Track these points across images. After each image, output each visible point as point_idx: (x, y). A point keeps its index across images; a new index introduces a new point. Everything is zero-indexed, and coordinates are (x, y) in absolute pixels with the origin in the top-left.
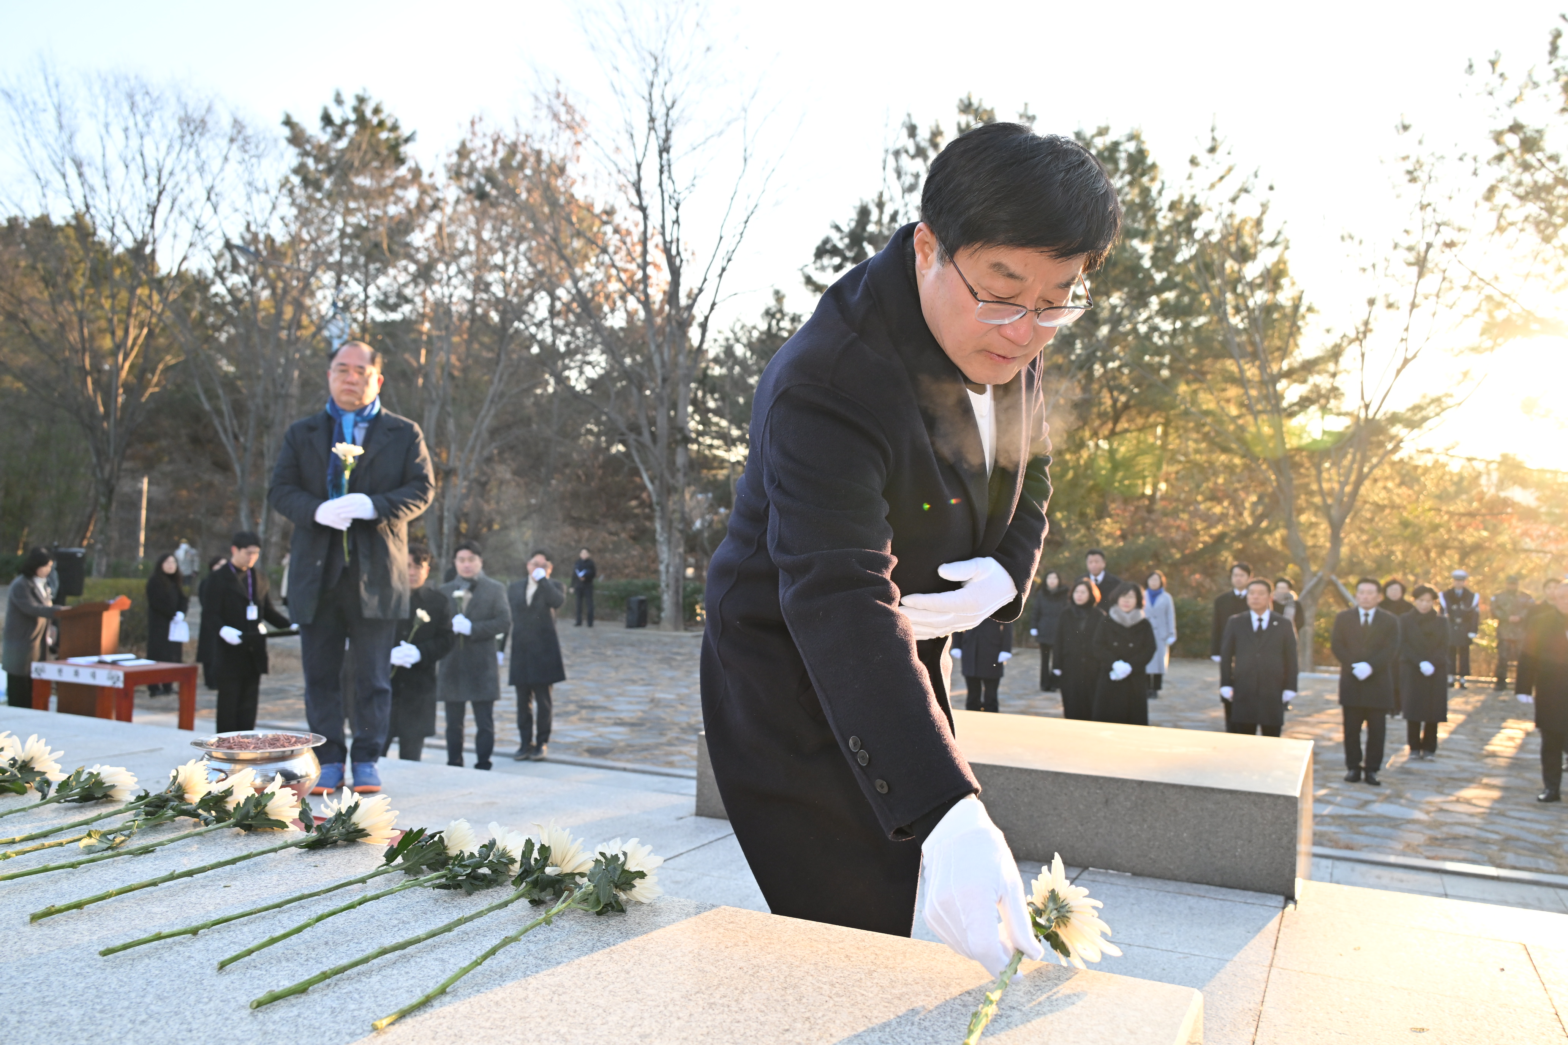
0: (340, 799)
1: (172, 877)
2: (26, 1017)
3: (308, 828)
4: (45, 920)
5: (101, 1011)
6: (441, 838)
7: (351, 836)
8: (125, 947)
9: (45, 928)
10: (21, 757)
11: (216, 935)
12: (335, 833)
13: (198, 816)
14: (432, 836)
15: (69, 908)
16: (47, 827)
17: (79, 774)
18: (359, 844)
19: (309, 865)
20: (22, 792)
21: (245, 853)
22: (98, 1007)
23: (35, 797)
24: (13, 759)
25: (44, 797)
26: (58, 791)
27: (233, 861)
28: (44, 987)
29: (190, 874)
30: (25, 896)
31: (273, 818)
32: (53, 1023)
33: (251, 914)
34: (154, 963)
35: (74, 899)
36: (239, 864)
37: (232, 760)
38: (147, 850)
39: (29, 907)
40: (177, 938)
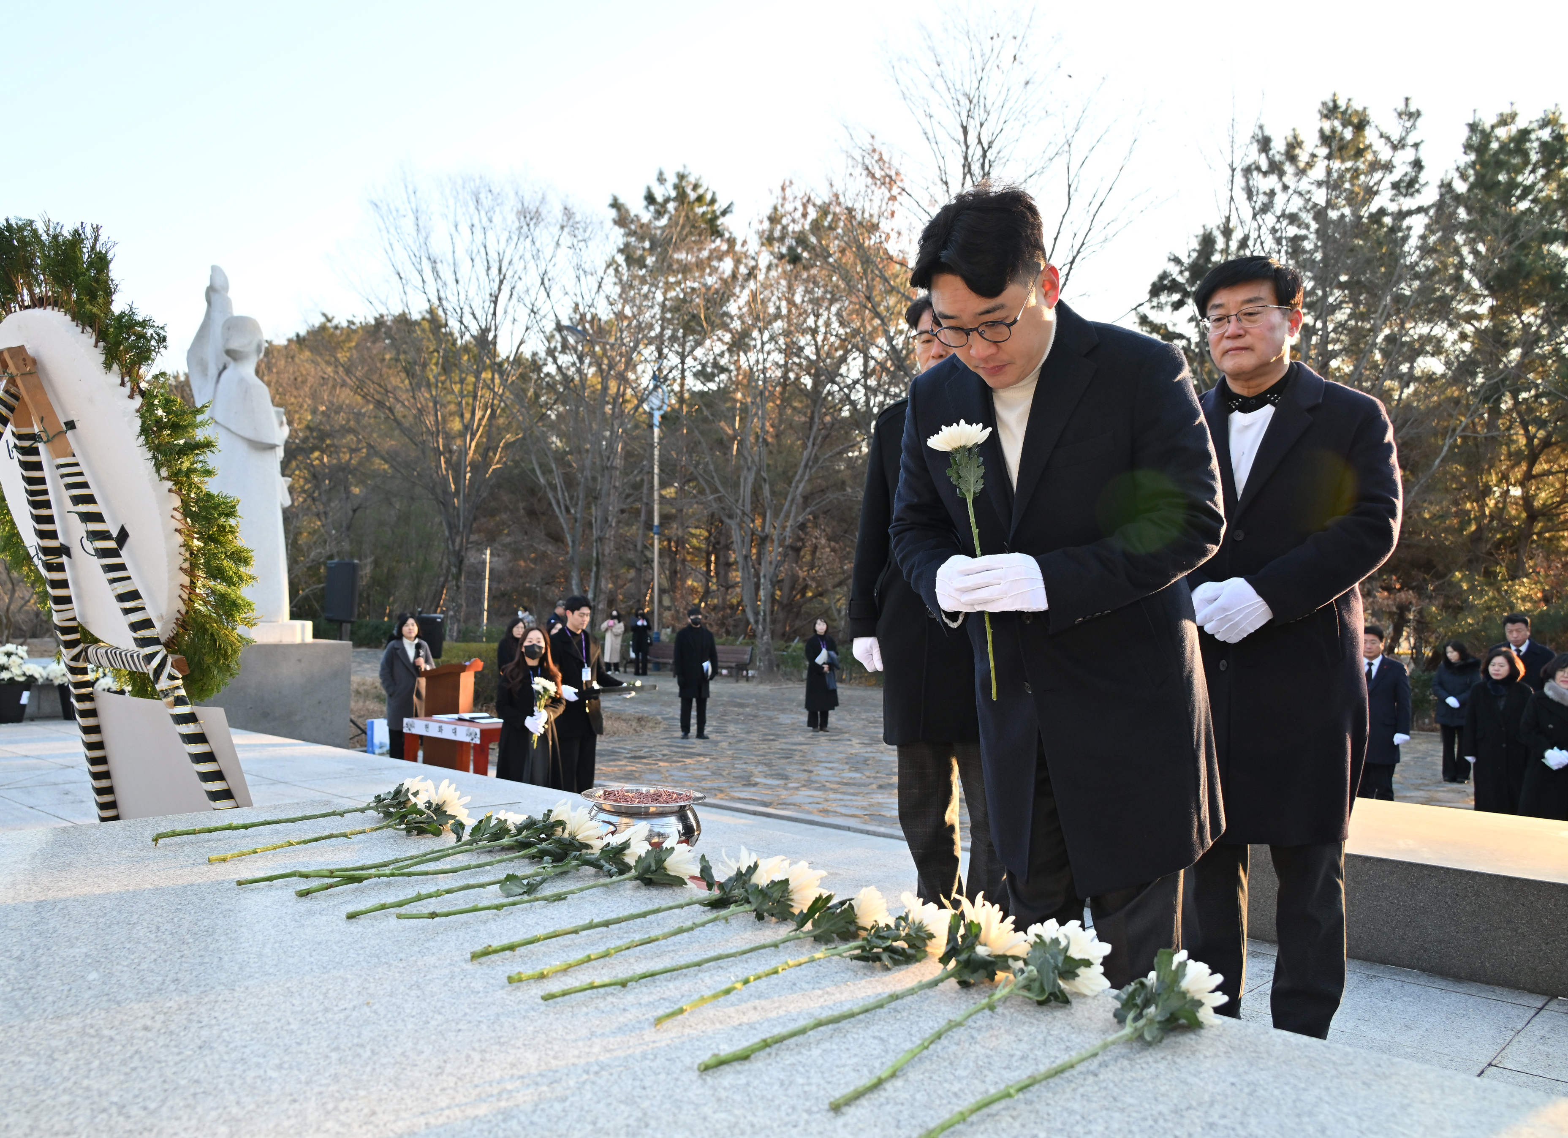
0: (737, 856)
1: (591, 926)
2: (488, 1056)
3: (710, 886)
5: (555, 1058)
6: (851, 906)
9: (484, 967)
10: (435, 801)
11: (644, 989)
12: (737, 892)
13: (601, 867)
14: (841, 903)
15: (503, 949)
17: (489, 819)
20: (437, 833)
21: (651, 907)
22: (551, 1053)
23: (449, 837)
24: (429, 802)
25: (459, 839)
26: (471, 835)
27: (644, 915)
29: (606, 924)
30: (461, 934)
31: (672, 873)
32: (513, 1065)
33: (674, 970)
34: (592, 1011)
35: (505, 941)
36: (650, 918)
37: (620, 813)
38: (560, 898)
39: (467, 945)
40: (608, 989)
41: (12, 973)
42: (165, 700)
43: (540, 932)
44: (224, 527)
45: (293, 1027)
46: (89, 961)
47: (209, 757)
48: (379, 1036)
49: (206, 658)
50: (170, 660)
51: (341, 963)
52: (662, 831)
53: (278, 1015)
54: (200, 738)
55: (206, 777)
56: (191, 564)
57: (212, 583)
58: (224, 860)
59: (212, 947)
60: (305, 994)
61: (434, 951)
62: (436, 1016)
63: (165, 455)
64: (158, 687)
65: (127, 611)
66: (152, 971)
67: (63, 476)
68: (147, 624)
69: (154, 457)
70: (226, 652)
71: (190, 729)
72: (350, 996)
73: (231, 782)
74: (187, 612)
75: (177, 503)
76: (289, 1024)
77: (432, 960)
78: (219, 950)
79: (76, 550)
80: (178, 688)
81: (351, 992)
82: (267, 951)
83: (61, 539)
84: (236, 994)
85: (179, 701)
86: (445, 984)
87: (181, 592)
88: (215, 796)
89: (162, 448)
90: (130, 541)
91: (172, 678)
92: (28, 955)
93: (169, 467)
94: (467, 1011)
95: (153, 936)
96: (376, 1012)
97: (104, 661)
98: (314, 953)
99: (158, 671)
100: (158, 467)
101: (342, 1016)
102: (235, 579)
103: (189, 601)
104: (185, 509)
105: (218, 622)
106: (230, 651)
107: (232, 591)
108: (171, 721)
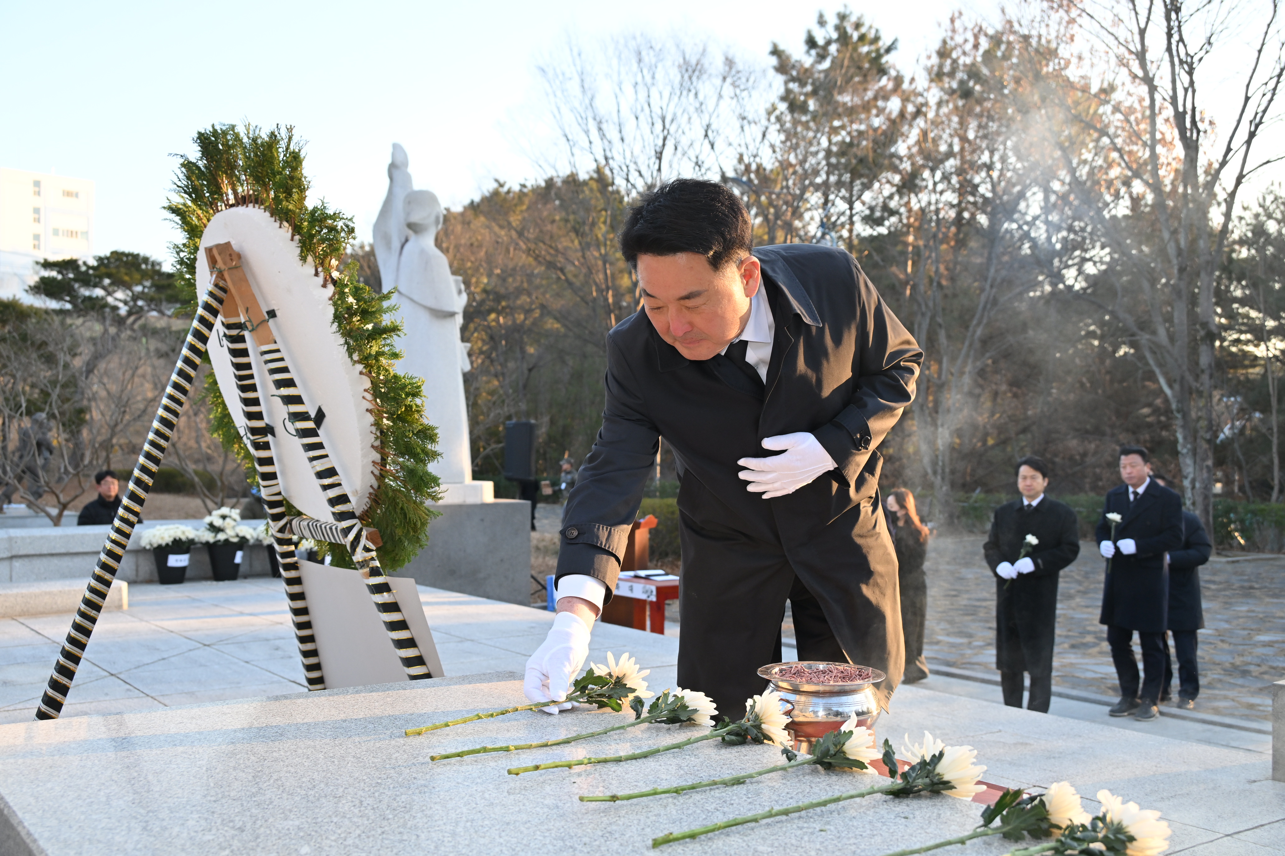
0: (921, 744)
1: (770, 815)
3: (893, 774)
4: (665, 846)
6: (1042, 803)
7: (936, 787)
9: (666, 854)
10: (615, 673)
12: (920, 782)
14: (1033, 799)
16: (645, 749)
17: (666, 695)
18: (945, 797)
19: (897, 816)
20: (617, 708)
23: (628, 713)
25: (638, 716)
26: (649, 712)
29: (786, 813)
31: (852, 757)
35: (685, 828)
39: (648, 830)
41: (236, 843)
42: (361, 571)
43: (719, 819)
44: (411, 407)
46: (302, 834)
47: (402, 625)
49: (397, 532)
50: (364, 533)
51: (528, 845)
52: (840, 710)
54: (394, 608)
55: (400, 644)
56: (382, 442)
57: (400, 460)
58: (419, 734)
59: (410, 823)
61: (617, 835)
63: (355, 341)
64: (355, 559)
65: (325, 488)
66: (357, 847)
67: (267, 362)
68: (343, 499)
69: (346, 343)
70: (415, 524)
71: (385, 598)
73: (423, 650)
74: (379, 487)
75: (368, 385)
77: (615, 846)
78: (416, 827)
79: (279, 430)
80: (372, 559)
82: (460, 829)
83: (267, 420)
85: (375, 572)
87: (373, 468)
88: (408, 662)
89: (353, 334)
90: (326, 421)
91: (367, 550)
92: (249, 825)
93: (360, 351)
95: (356, 811)
97: (307, 533)
99: (355, 544)
100: (350, 353)
102: (421, 455)
103: (381, 477)
104: (375, 390)
105: (407, 496)
106: (419, 524)
107: (420, 466)
108: (367, 590)
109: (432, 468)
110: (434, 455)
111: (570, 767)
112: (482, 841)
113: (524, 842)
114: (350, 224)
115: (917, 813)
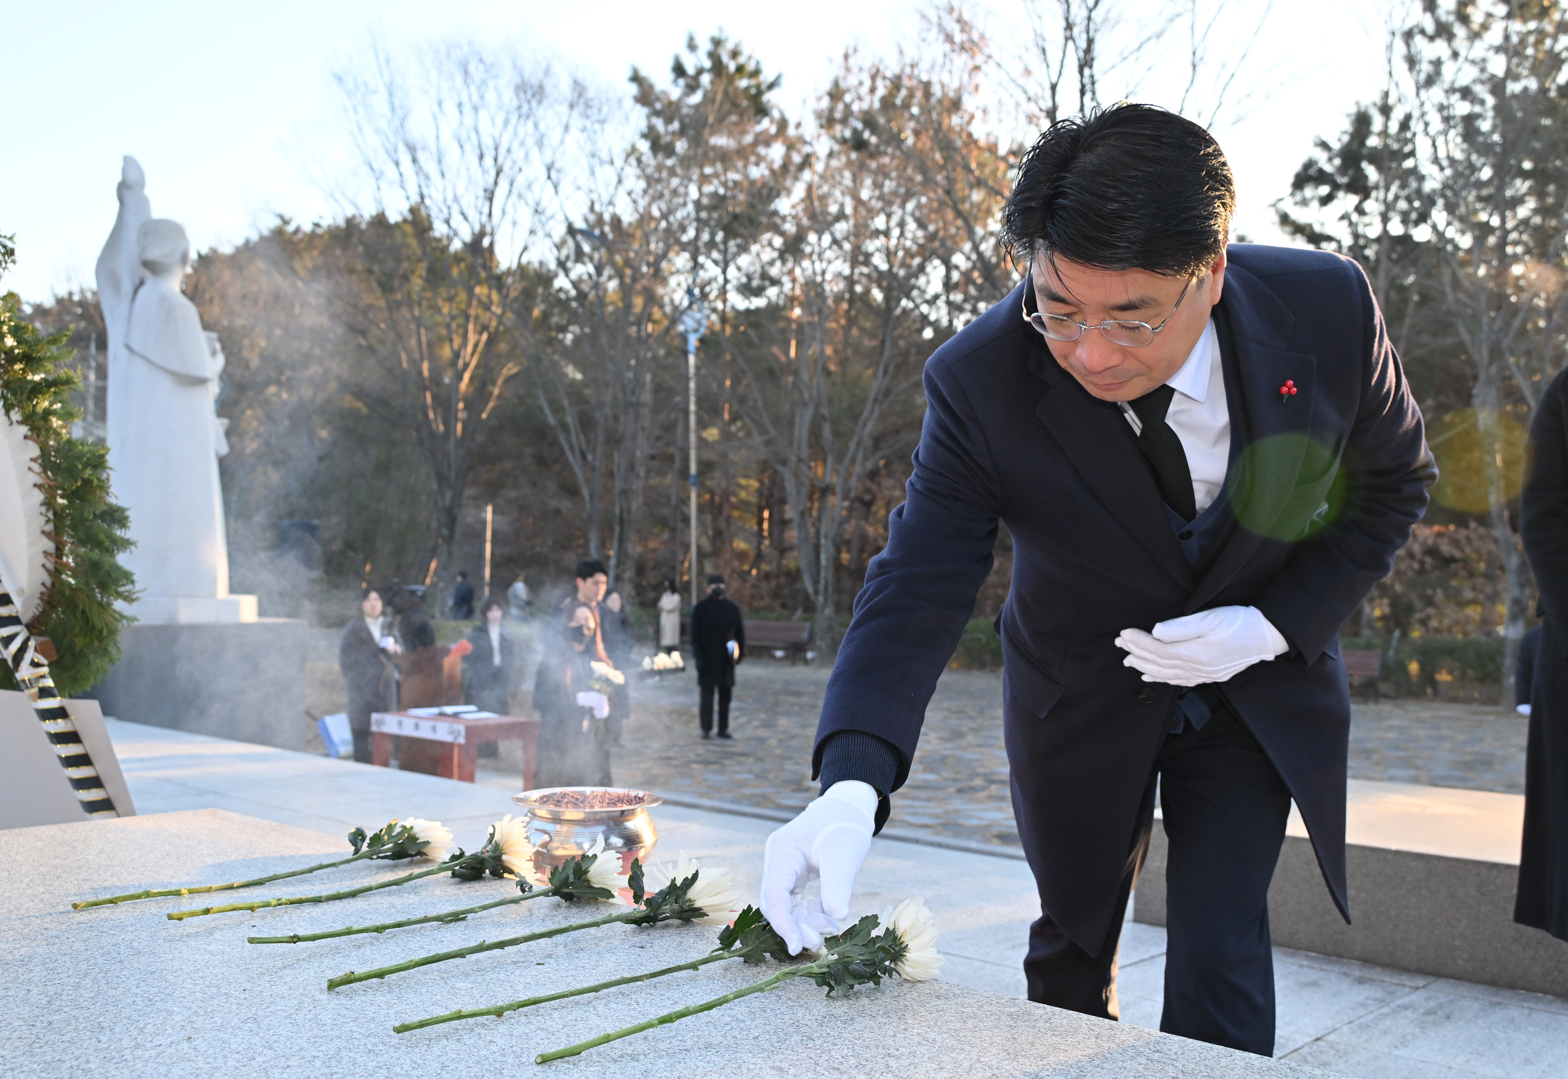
0: (675, 866)
1: (482, 948)
3: (637, 899)
4: (343, 988)
7: (684, 915)
8: (422, 1025)
9: (341, 997)
11: (523, 1019)
12: (668, 908)
15: (370, 976)
16: (354, 886)
17: (393, 825)
18: (695, 924)
19: (636, 944)
21: (564, 925)
23: (348, 851)
25: (357, 851)
26: (369, 846)
27: (550, 933)
28: (333, 1063)
29: (501, 945)
30: (326, 961)
31: (596, 884)
34: (452, 1045)
35: (376, 967)
36: (556, 936)
37: (557, 820)
38: (456, 917)
39: (328, 972)
40: (479, 1019)
42: (27, 692)
44: (91, 482)
45: (92, 1066)
47: (84, 760)
48: (191, 1074)
49: (77, 641)
50: (32, 644)
53: (77, 1054)
54: (72, 737)
55: (81, 784)
56: (56, 527)
57: (82, 550)
60: (118, 1030)
61: (288, 979)
62: (265, 1051)
63: (16, 394)
64: (19, 676)
68: (4, 600)
69: (3, 396)
70: (101, 631)
71: (59, 726)
72: (170, 1031)
73: (110, 791)
74: (53, 585)
75: (35, 451)
76: (88, 1062)
77: (283, 989)
80: (43, 677)
81: (173, 1028)
82: (87, 980)
84: (35, 1031)
85: (44, 693)
86: (289, 1017)
87: (45, 561)
88: (92, 807)
89: (12, 385)
91: (35, 664)
93: (22, 408)
94: (305, 1045)
96: (195, 1049)
98: (143, 984)
99: (18, 657)
100: (8, 409)
101: (153, 1053)
102: (107, 543)
103: (56, 573)
104: (45, 461)
105: (91, 597)
106: (105, 632)
107: (106, 558)
108: (35, 717)
109: (122, 559)
110: (126, 544)
111: (252, 909)
112: (111, 993)
113: (167, 991)
114: (10, 244)
115: (656, 942)
